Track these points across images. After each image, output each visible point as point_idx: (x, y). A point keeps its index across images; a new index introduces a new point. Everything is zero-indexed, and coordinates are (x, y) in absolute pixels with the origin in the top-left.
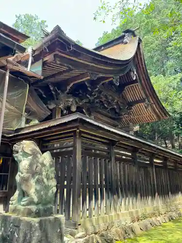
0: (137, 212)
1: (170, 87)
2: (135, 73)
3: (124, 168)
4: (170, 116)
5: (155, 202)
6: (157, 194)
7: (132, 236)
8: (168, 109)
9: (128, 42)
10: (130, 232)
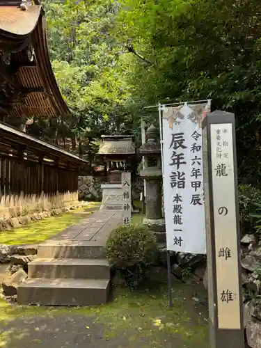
0: (18, 209)
1: (74, 78)
2: (33, 53)
3: (7, 165)
4: (70, 112)
5: (40, 200)
6: (43, 192)
7: (9, 228)
8: (70, 104)
9: (27, 9)
10: (8, 225)
